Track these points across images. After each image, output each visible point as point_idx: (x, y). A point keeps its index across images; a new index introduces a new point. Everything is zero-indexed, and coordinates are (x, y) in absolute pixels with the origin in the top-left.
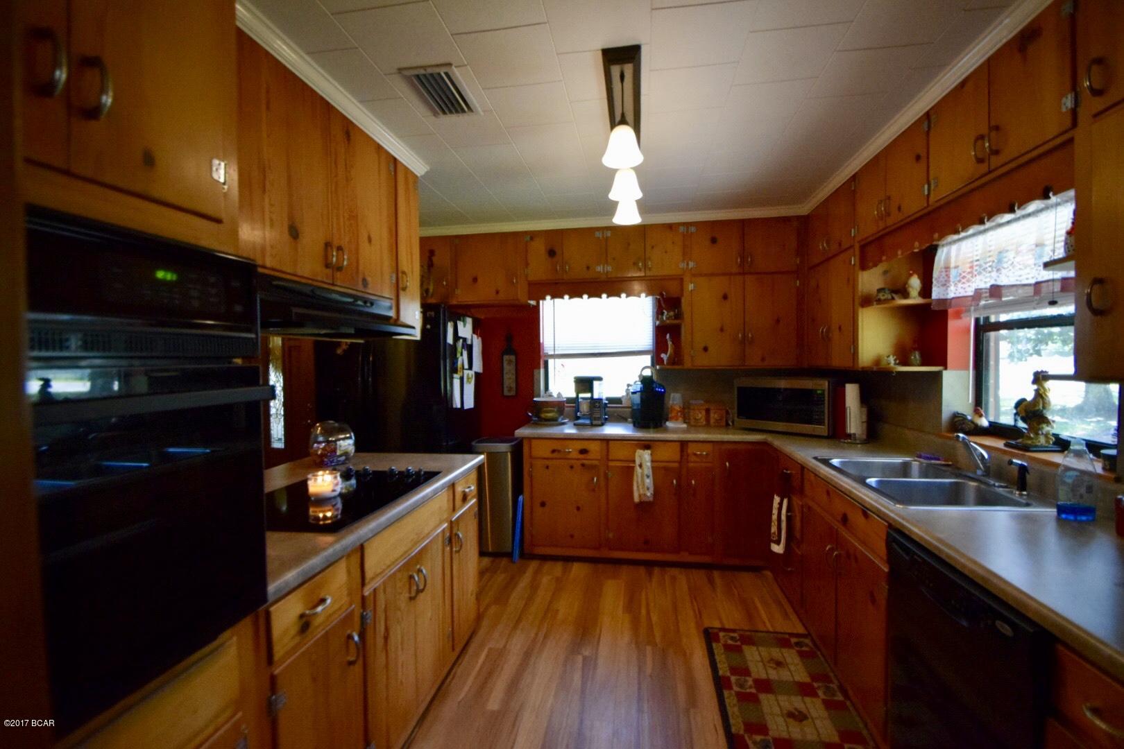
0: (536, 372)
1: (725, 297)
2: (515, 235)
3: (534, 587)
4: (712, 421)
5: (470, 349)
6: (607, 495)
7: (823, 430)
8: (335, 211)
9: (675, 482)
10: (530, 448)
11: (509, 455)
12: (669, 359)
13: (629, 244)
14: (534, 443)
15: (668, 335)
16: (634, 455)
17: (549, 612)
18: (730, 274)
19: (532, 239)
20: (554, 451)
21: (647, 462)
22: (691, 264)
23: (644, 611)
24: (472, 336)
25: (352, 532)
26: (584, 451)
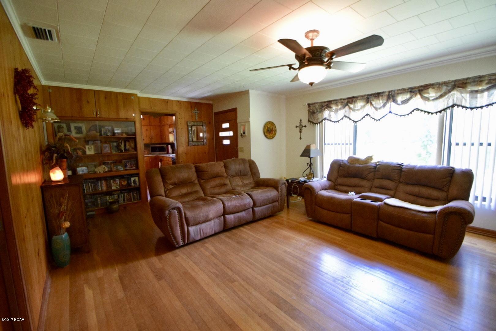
1: (147, 130)
7: (166, 153)
18: (148, 126)
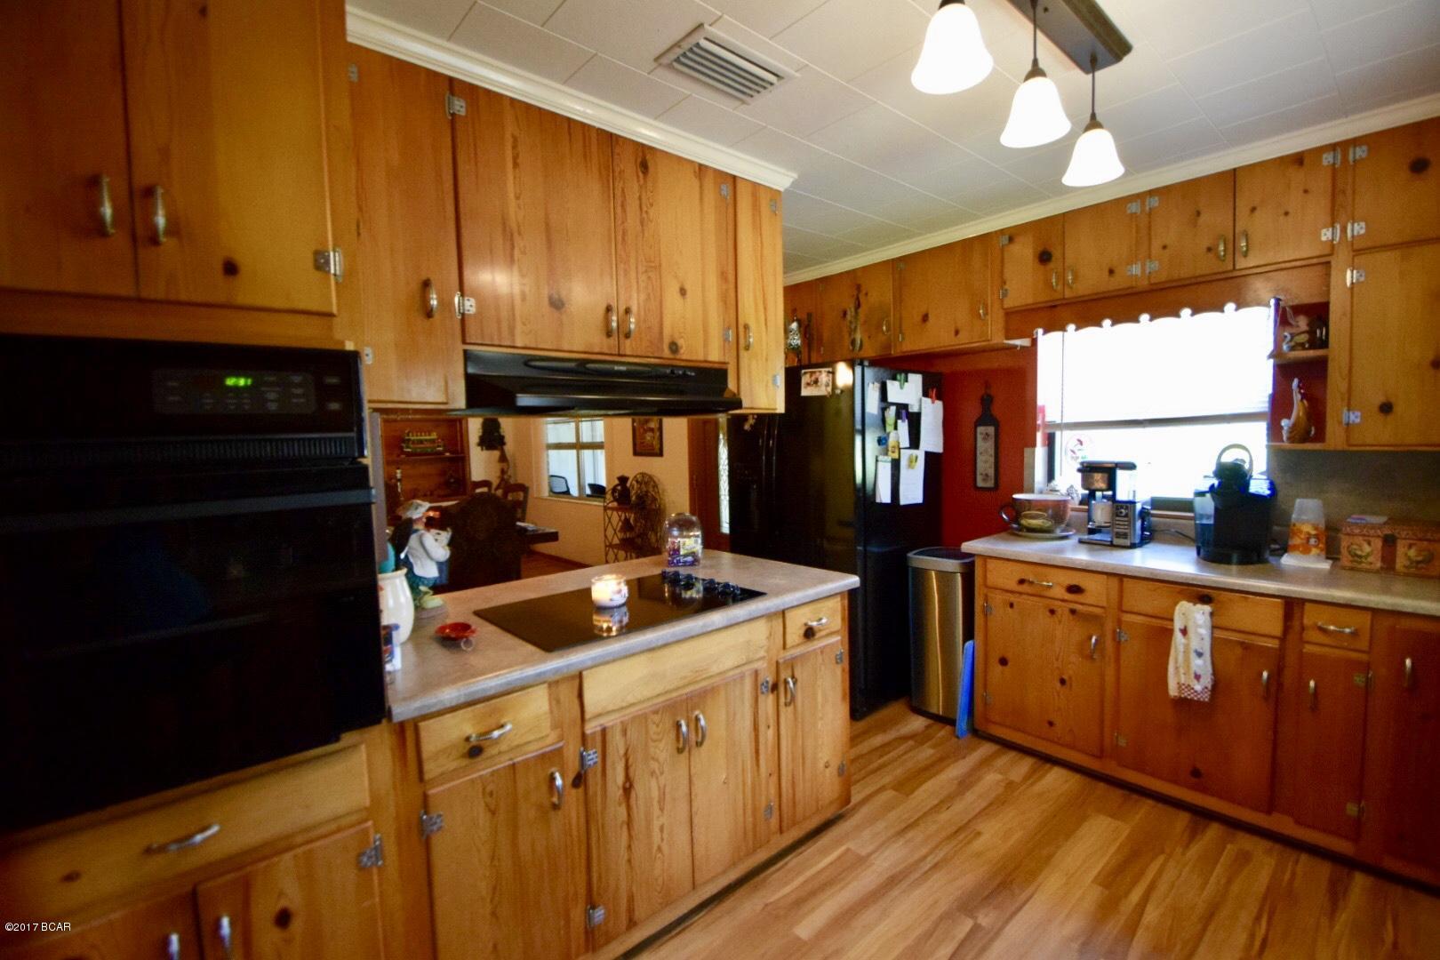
0: (1027, 451)
2: (984, 239)
3: (965, 784)
4: (1400, 563)
5: (914, 421)
6: (1118, 670)
8: (622, 266)
9: (1265, 674)
10: (985, 571)
11: (959, 578)
12: (1293, 429)
13: (1198, 214)
14: (991, 565)
15: (1296, 382)
16: (1174, 610)
17: (964, 831)
19: (1011, 240)
20: (1022, 582)
21: (1200, 627)
22: (1359, 228)
23: (1135, 896)
24: (921, 400)
25: (562, 657)
26: (1074, 589)
